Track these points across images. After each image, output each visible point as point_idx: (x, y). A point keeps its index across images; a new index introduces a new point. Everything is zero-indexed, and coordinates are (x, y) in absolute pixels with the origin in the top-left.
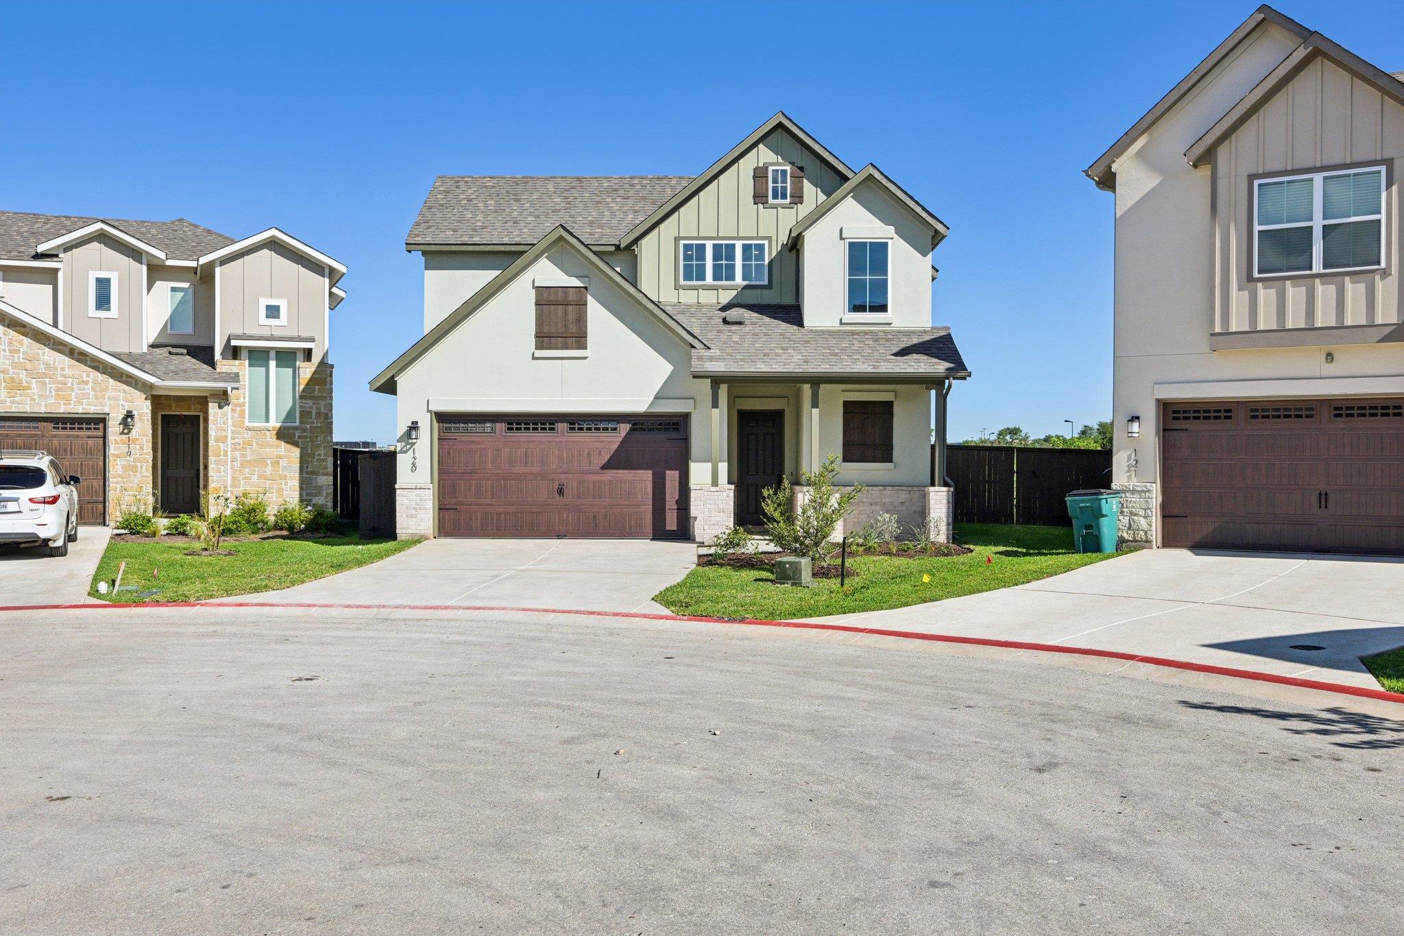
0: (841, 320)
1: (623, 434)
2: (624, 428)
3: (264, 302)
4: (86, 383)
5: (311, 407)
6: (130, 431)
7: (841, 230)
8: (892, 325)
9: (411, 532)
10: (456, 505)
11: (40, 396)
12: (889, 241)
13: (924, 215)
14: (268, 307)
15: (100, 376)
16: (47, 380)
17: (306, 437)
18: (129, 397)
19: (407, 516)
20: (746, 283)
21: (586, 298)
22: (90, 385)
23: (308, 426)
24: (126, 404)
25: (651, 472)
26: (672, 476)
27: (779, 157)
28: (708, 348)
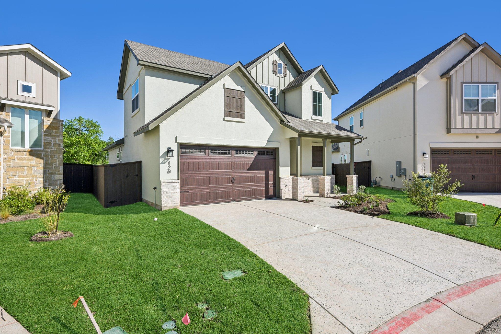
0: (311, 117)
1: (255, 155)
2: (255, 153)
3: (21, 83)
5: (51, 141)
7: (311, 86)
8: (323, 121)
9: (169, 205)
10: (188, 189)
12: (323, 93)
14: (24, 86)
17: (48, 155)
19: (167, 197)
21: (244, 96)
23: (49, 150)
25: (264, 171)
26: (271, 173)
27: (280, 59)
28: (289, 123)
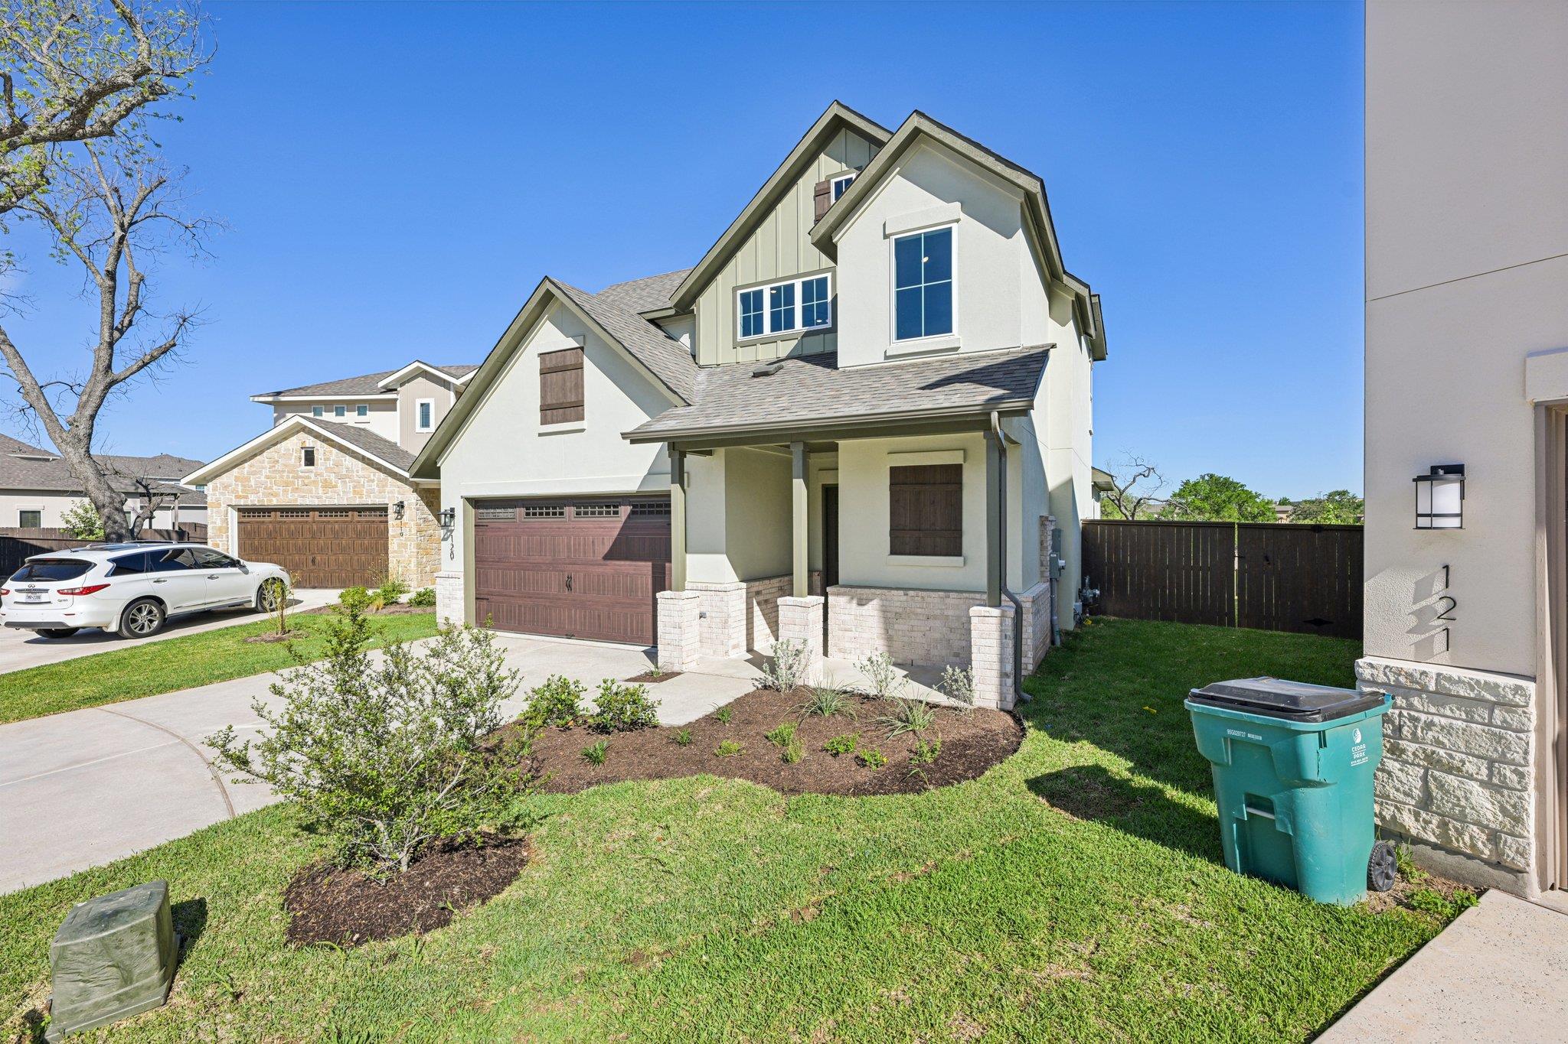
0: (885, 352)
1: (624, 519)
2: (625, 511)
4: (373, 481)
6: (402, 516)
7: (884, 224)
8: (959, 351)
10: (488, 595)
11: (344, 492)
12: (954, 226)
13: (1000, 168)
15: (382, 475)
16: (347, 480)
18: (401, 490)
19: (444, 606)
20: (806, 329)
21: (582, 360)
22: (376, 482)
24: (400, 496)
25: (650, 564)
27: (844, 165)
28: (690, 405)
